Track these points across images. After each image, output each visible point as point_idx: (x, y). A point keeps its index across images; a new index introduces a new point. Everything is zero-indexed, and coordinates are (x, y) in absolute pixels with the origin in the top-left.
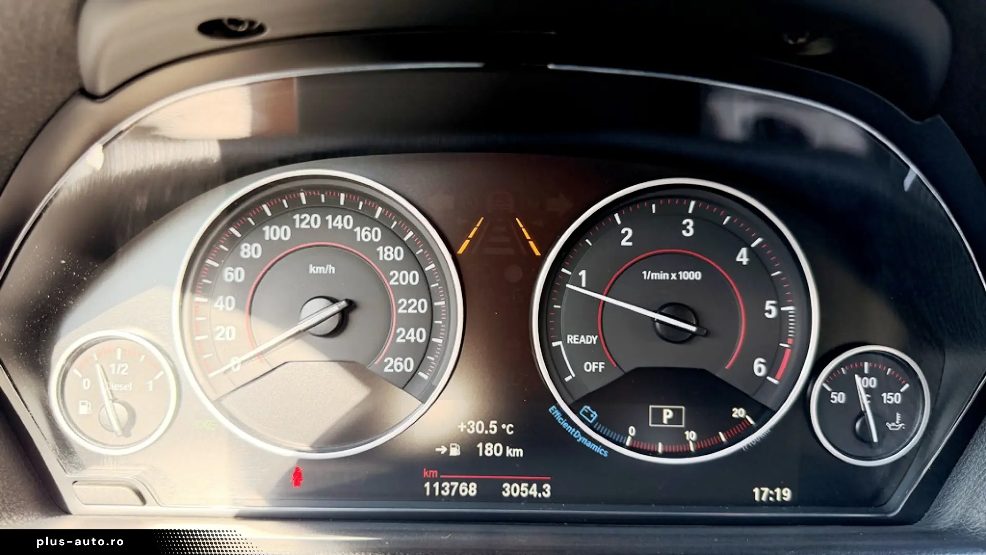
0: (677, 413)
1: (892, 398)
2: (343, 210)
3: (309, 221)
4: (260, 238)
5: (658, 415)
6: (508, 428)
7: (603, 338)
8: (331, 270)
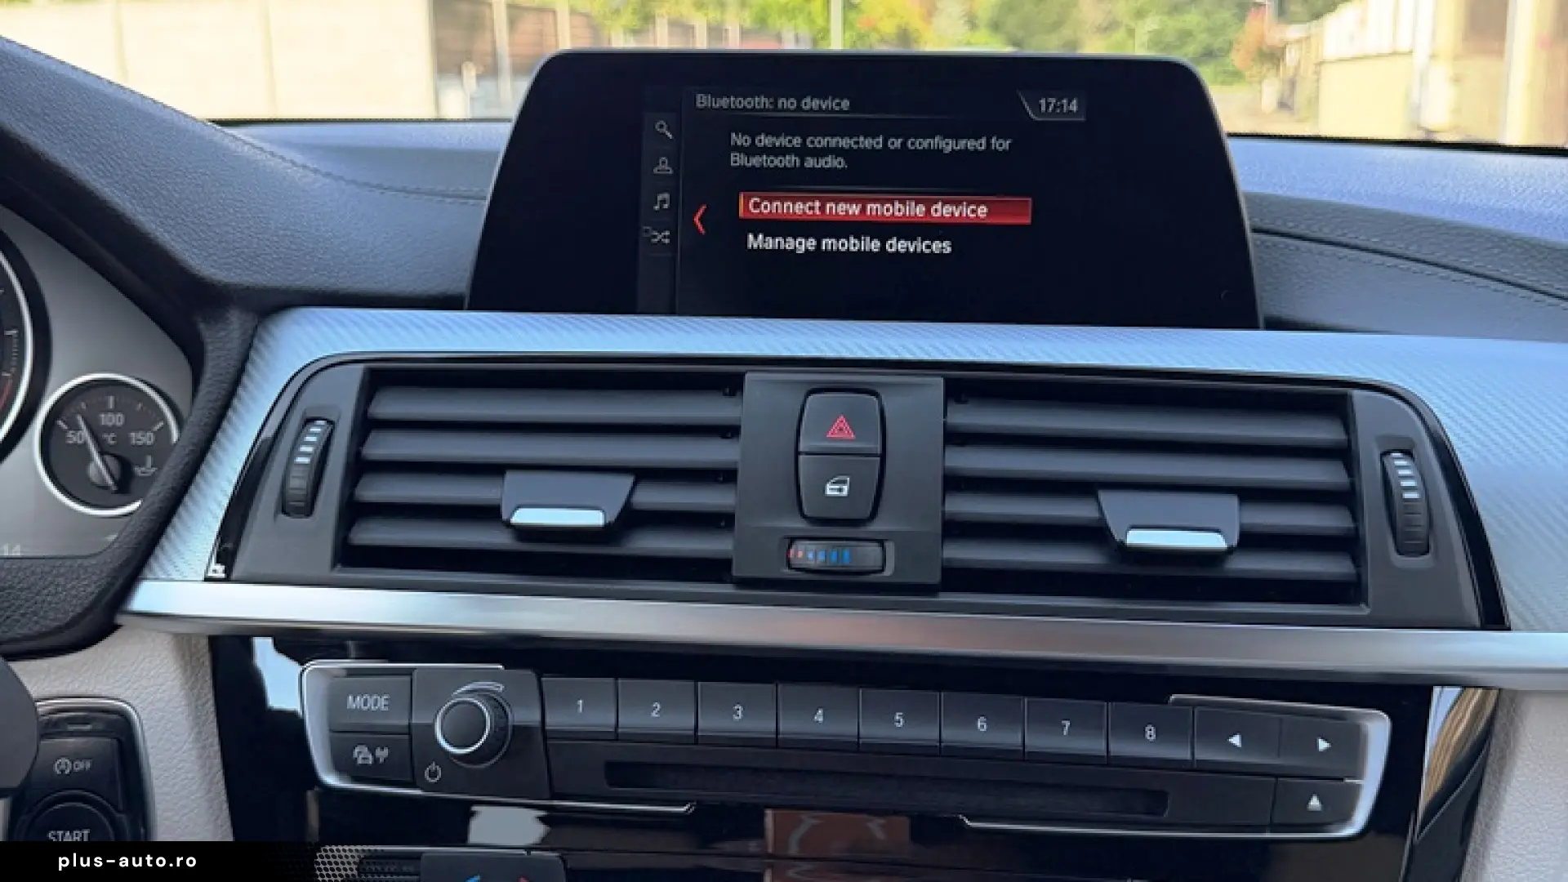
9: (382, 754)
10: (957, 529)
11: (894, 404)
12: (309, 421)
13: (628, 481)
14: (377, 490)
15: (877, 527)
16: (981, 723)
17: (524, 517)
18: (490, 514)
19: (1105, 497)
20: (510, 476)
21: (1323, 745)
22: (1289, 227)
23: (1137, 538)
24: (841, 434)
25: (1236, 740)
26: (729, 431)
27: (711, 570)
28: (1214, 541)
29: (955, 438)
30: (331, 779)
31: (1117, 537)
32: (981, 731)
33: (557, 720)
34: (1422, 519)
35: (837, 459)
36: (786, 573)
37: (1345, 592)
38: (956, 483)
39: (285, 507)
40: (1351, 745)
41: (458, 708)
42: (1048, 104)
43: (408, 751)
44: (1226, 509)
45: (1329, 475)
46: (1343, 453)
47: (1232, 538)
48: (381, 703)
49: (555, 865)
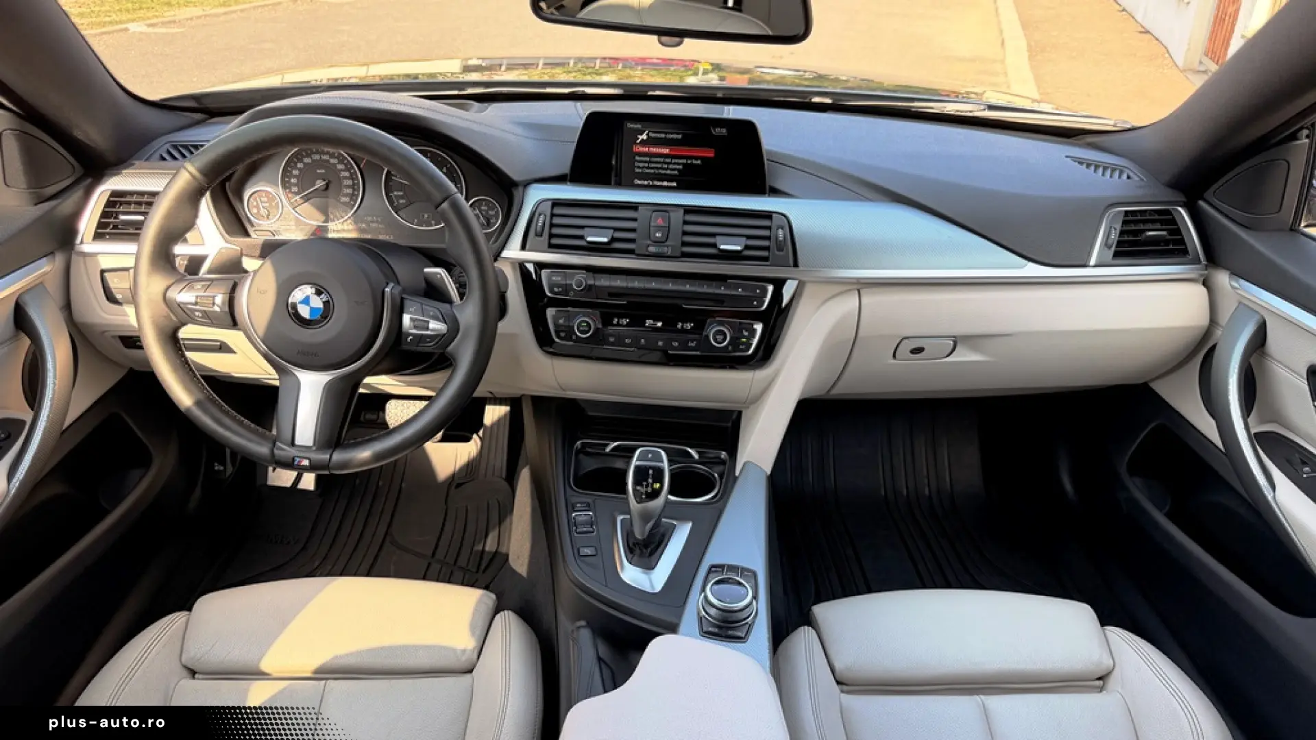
0: (429, 216)
1: (491, 213)
2: (326, 154)
3: (317, 157)
5: (423, 216)
6: (379, 220)
7: (405, 193)
8: (323, 171)
9: (560, 289)
10: (684, 244)
11: (672, 214)
12: (540, 215)
13: (612, 231)
14: (556, 231)
15: (667, 243)
16: (688, 286)
17: (589, 239)
18: (581, 237)
19: (717, 237)
20: (586, 229)
21: (758, 291)
22: (781, 161)
23: (722, 247)
24: (660, 222)
25: (740, 290)
26: (635, 220)
27: (631, 252)
28: (739, 248)
29: (685, 223)
30: (549, 294)
31: (718, 246)
32: (688, 287)
33: (598, 283)
34: (783, 244)
35: (659, 228)
36: (647, 253)
37: (766, 259)
38: (685, 233)
39: (536, 235)
40: (765, 291)
41: (577, 280)
42: (718, 130)
43: (567, 289)
44: (743, 241)
45: (765, 233)
46: (769, 228)
47: (743, 247)
48: (559, 279)
49: (597, 312)
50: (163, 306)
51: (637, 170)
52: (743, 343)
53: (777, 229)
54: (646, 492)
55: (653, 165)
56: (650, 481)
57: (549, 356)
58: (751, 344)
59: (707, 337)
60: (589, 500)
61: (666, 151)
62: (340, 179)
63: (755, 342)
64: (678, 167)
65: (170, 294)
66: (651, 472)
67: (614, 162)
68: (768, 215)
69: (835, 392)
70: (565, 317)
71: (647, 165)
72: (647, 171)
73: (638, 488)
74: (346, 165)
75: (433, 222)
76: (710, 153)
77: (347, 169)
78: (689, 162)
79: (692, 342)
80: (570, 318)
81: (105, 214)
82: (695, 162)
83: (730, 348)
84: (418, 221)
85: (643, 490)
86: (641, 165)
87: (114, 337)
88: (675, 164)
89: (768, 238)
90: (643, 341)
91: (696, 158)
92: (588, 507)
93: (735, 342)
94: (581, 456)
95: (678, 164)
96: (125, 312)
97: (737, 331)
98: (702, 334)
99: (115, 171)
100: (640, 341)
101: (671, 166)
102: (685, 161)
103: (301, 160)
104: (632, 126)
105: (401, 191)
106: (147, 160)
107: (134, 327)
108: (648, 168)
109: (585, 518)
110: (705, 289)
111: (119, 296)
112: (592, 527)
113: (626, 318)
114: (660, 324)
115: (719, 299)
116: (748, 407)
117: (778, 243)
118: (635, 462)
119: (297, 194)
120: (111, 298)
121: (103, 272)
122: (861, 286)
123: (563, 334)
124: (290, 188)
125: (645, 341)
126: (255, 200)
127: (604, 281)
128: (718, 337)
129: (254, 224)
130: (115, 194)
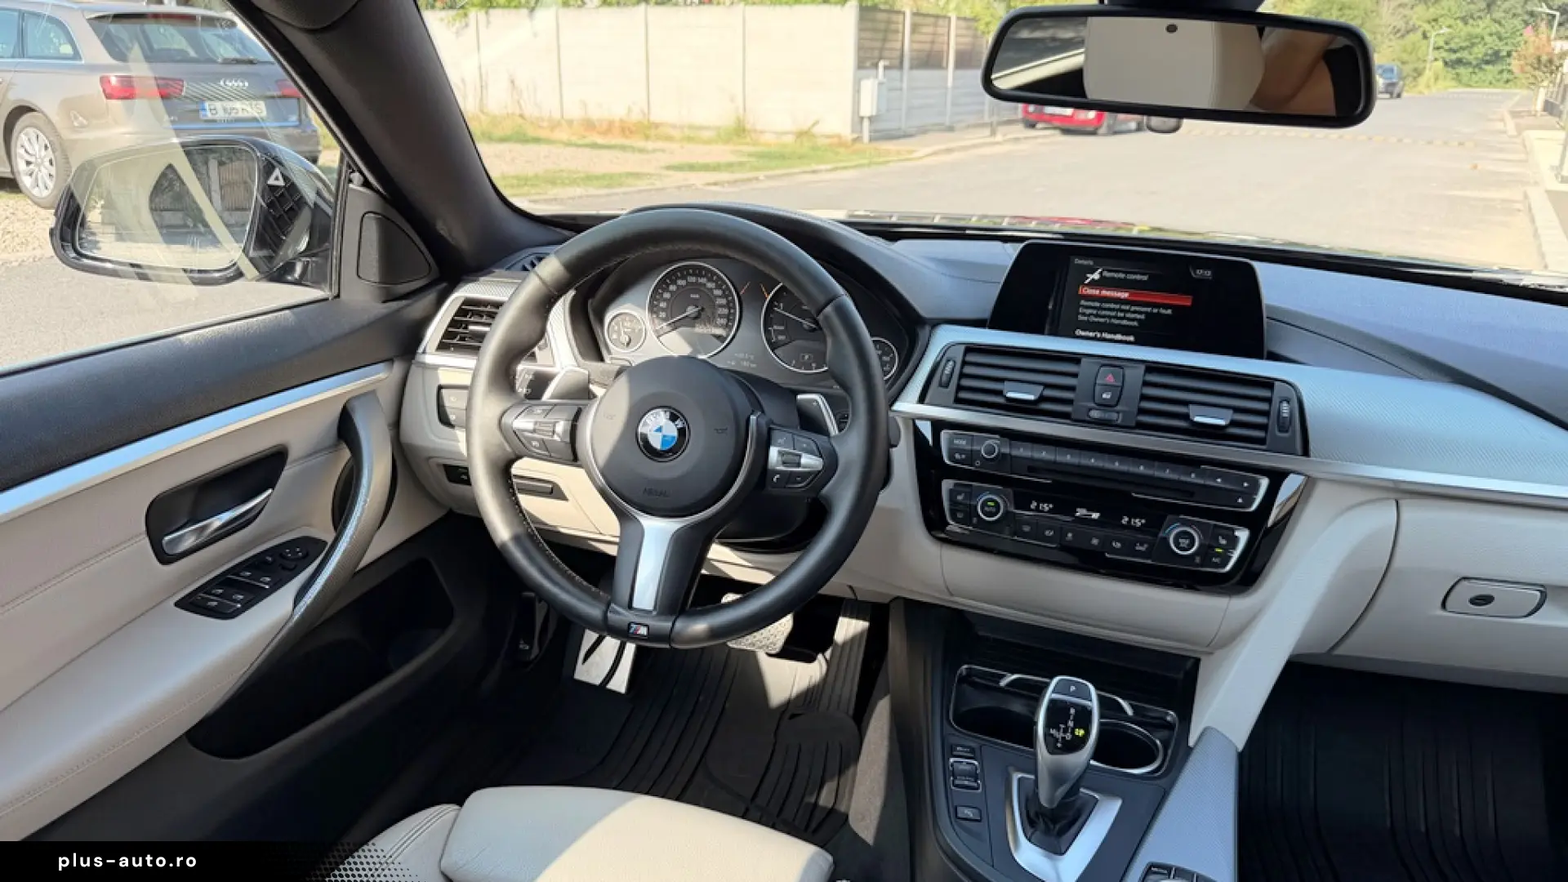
0: (808, 357)
1: (886, 358)
2: (703, 277)
3: (692, 279)
4: (676, 283)
5: (804, 356)
6: (752, 357)
7: (786, 327)
8: (697, 296)
9: (963, 456)
10: (1142, 411)
11: (1128, 372)
12: (948, 361)
13: (1041, 388)
14: (966, 382)
15: (1118, 408)
16: (1142, 468)
17: (1011, 395)
18: (1000, 393)
19: (1191, 406)
20: (1006, 383)
21: (1246, 484)
22: (1285, 320)
23: (1198, 419)
24: (1110, 379)
25: (1219, 480)
26: (1075, 375)
27: (1065, 416)
28: (1222, 422)
29: (1146, 384)
30: (947, 461)
31: (1191, 417)
32: (1142, 470)
33: (1015, 453)
34: (1287, 423)
35: (1107, 387)
36: (1088, 419)
37: (1262, 441)
38: (1144, 398)
39: (941, 385)
40: (1255, 486)
41: (989, 446)
42: (1199, 272)
43: (972, 456)
44: (1229, 414)
45: (1263, 406)
46: (1269, 400)
47: (1228, 422)
48: (964, 442)
49: (1010, 491)
50: (498, 433)
51: (1081, 318)
52: (1218, 555)
53: (1281, 402)
54: (1063, 738)
55: (1104, 313)
56: (1071, 724)
57: (939, 543)
58: (1230, 557)
59: (1166, 540)
60: (973, 745)
61: (1124, 295)
62: (714, 307)
63: (1236, 555)
64: (1138, 316)
65: (507, 420)
66: (1072, 711)
67: (1050, 307)
68: (1268, 383)
69: (1339, 651)
70: (965, 493)
71: (1095, 312)
72: (1096, 320)
73: (1053, 731)
74: (724, 291)
75: (814, 365)
76: (1186, 301)
77: (724, 296)
78: (1155, 311)
79: (1142, 545)
80: (972, 494)
81: (453, 323)
82: (1163, 311)
83: (1198, 560)
84: (797, 361)
85: (1059, 735)
86: (1088, 311)
87: (438, 465)
88: (1135, 312)
89: (1266, 414)
90: (1070, 535)
91: (1166, 307)
92: (973, 754)
93: (1206, 551)
94: (965, 687)
95: (1140, 313)
96: (455, 435)
97: (1210, 536)
98: (1156, 535)
99: (474, 278)
100: (1066, 536)
101: (1128, 315)
102: (1149, 310)
103: (674, 282)
104: (1080, 262)
105: (783, 325)
106: (509, 269)
107: (461, 454)
108: (1097, 316)
109: (968, 768)
110: (1168, 474)
111: (452, 417)
112: (976, 781)
113: (1049, 503)
114: (1095, 516)
115: (1187, 490)
116: (1211, 653)
117: (1281, 421)
118: (1049, 695)
119: (665, 320)
120: (444, 419)
121: (440, 388)
122: (1403, 493)
123: (960, 515)
124: (657, 313)
125: (1073, 536)
126: (617, 324)
127: (1023, 451)
128: (1181, 540)
129: (612, 351)
130: (468, 302)
